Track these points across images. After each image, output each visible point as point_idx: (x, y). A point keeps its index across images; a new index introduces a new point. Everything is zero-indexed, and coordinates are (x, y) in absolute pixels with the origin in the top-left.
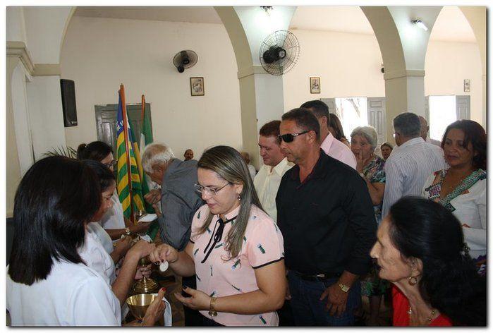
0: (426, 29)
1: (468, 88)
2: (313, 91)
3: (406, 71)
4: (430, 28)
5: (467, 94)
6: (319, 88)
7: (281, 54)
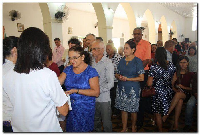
0: (113, 12)
1: (124, 36)
2: (69, 33)
3: (106, 26)
4: (115, 11)
5: (123, 38)
6: (72, 32)
7: (63, 15)
